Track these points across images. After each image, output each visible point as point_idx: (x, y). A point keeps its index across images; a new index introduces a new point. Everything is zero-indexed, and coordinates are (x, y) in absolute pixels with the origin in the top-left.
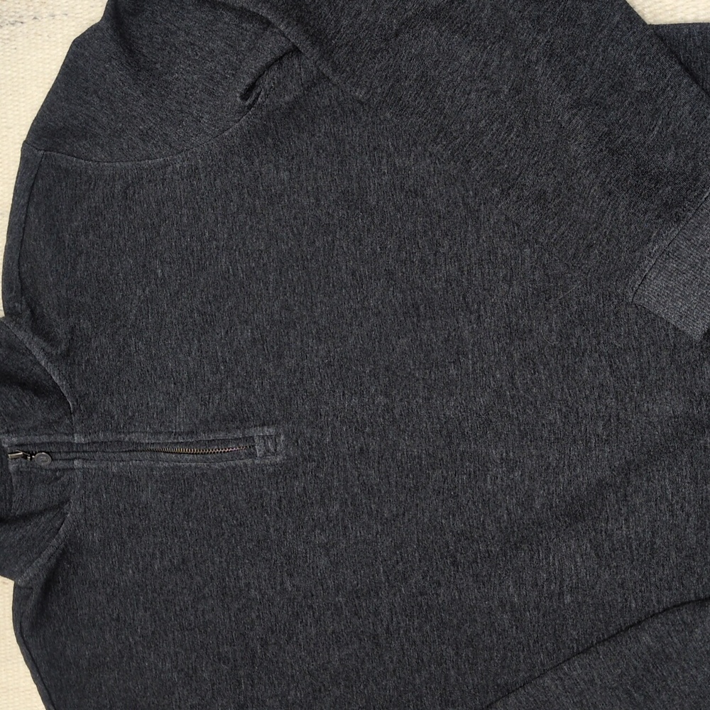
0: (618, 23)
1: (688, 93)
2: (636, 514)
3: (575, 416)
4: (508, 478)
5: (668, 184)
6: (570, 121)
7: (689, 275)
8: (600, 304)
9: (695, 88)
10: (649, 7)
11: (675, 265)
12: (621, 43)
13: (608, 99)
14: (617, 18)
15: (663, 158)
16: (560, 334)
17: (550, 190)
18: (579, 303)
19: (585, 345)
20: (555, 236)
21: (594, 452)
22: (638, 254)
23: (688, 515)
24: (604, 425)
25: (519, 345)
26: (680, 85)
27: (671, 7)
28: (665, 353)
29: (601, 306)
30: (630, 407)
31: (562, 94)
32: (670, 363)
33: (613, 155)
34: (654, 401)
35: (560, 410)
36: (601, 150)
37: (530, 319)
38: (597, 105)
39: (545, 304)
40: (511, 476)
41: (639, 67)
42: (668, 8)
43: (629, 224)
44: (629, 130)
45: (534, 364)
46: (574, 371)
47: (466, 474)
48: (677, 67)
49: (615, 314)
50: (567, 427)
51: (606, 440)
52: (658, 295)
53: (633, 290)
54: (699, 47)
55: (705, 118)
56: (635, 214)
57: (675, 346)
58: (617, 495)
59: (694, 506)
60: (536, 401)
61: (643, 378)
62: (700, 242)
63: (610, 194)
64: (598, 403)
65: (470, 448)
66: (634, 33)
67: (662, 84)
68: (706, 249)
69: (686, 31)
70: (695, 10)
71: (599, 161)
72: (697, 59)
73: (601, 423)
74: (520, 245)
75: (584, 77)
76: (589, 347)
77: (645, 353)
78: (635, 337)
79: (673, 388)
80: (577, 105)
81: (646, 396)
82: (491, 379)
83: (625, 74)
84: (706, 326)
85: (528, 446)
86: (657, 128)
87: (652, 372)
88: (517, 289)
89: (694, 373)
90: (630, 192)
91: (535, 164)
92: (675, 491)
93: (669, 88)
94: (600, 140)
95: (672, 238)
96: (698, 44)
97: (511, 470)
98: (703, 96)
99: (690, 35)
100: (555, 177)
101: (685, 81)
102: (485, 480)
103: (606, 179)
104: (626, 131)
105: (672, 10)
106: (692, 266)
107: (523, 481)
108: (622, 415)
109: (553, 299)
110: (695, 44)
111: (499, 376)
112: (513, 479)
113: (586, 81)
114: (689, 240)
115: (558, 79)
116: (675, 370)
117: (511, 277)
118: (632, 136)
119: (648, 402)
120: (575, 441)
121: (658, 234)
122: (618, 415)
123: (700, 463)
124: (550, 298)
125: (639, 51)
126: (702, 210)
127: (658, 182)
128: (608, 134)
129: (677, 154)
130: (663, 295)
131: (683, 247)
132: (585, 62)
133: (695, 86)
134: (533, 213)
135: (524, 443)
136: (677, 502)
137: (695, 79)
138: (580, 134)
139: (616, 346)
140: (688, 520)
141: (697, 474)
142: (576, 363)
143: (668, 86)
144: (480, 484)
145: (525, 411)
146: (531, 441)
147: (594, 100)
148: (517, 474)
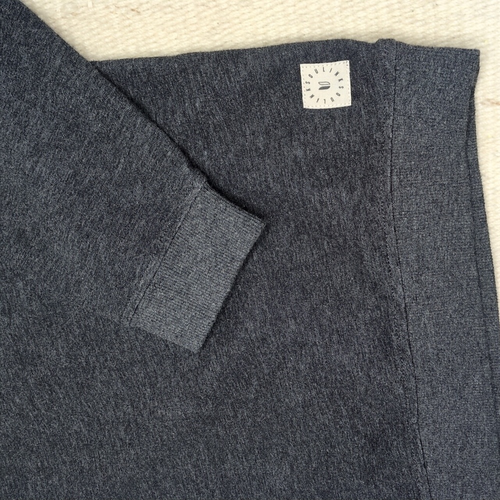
0: (60, 66)
1: (145, 133)
2: (168, 495)
3: (97, 424)
4: (47, 484)
5: (141, 217)
6: (33, 169)
7: (177, 300)
8: (100, 325)
9: (150, 128)
10: (89, 39)
11: (162, 294)
12: (67, 87)
13: (67, 140)
14: (58, 62)
15: (132, 192)
16: (68, 355)
17: (29, 229)
18: (80, 327)
19: (94, 362)
20: (43, 273)
21: (121, 455)
22: (126, 289)
23: (213, 491)
24: (125, 430)
25: (32, 371)
26: (135, 125)
27: (110, 38)
28: (168, 362)
29: (102, 326)
30: (145, 413)
31: (18, 142)
32: (173, 370)
33: (83, 197)
34: (166, 407)
35: (83, 420)
36: (71, 194)
37: (36, 345)
38: (57, 148)
39: (47, 330)
40: (50, 482)
41: (91, 109)
42: (107, 40)
43: (112, 263)
44: (95, 168)
45: (50, 386)
46: (89, 387)
47: (7, 485)
48: (129, 108)
49: (116, 333)
50: (92, 434)
51: (130, 444)
52: (152, 321)
53: (128, 320)
54: (145, 83)
55: (165, 155)
56: (117, 254)
57: (176, 354)
58: (148, 483)
59: (216, 483)
60: (59, 416)
61: (152, 386)
62: (181, 269)
63: (88, 237)
64: (116, 411)
65: (6, 464)
66: (79, 76)
67: (117, 125)
68: (188, 275)
69: (130, 68)
70: (134, 41)
71: (71, 206)
72: (146, 93)
73: (122, 428)
74: (11, 279)
75: (37, 121)
76: (98, 365)
77: (149, 363)
78: (138, 352)
79: (181, 395)
80: (37, 151)
81: (158, 403)
82: (12, 404)
83: (78, 116)
84: (200, 343)
85: (60, 454)
86: (121, 166)
87: (160, 379)
88: (18, 321)
89: (197, 381)
90: (107, 232)
91: (8, 205)
92: (198, 473)
93: (124, 130)
94: (68, 183)
95: (155, 271)
96: (145, 80)
97: (49, 477)
98: (158, 134)
99: (134, 72)
100: (31, 217)
101: (139, 121)
102: (26, 489)
103: (81, 222)
104: (91, 169)
105: (112, 41)
106: (179, 292)
107: (61, 485)
108: (139, 420)
109: (54, 325)
110: (141, 81)
111: (18, 400)
112: (52, 484)
113: (41, 124)
114: (172, 269)
115: (12, 127)
116: (179, 379)
117: (9, 310)
118: (98, 174)
119: (161, 409)
120: (101, 446)
121: (142, 270)
122: (136, 421)
123: (215, 447)
124: (51, 324)
125: (87, 95)
126: (178, 238)
127: (132, 218)
128: (75, 174)
129: (145, 187)
130: (156, 320)
131: (167, 276)
132: (35, 105)
133: (149, 124)
134: (17, 252)
135: (56, 452)
136: (202, 482)
137: (148, 116)
138: (46, 181)
139: (122, 361)
140: (213, 496)
141: (214, 457)
142: (88, 379)
143: (123, 127)
144: (23, 492)
145: (50, 425)
146: (62, 450)
147: (53, 143)
148: (55, 479)
